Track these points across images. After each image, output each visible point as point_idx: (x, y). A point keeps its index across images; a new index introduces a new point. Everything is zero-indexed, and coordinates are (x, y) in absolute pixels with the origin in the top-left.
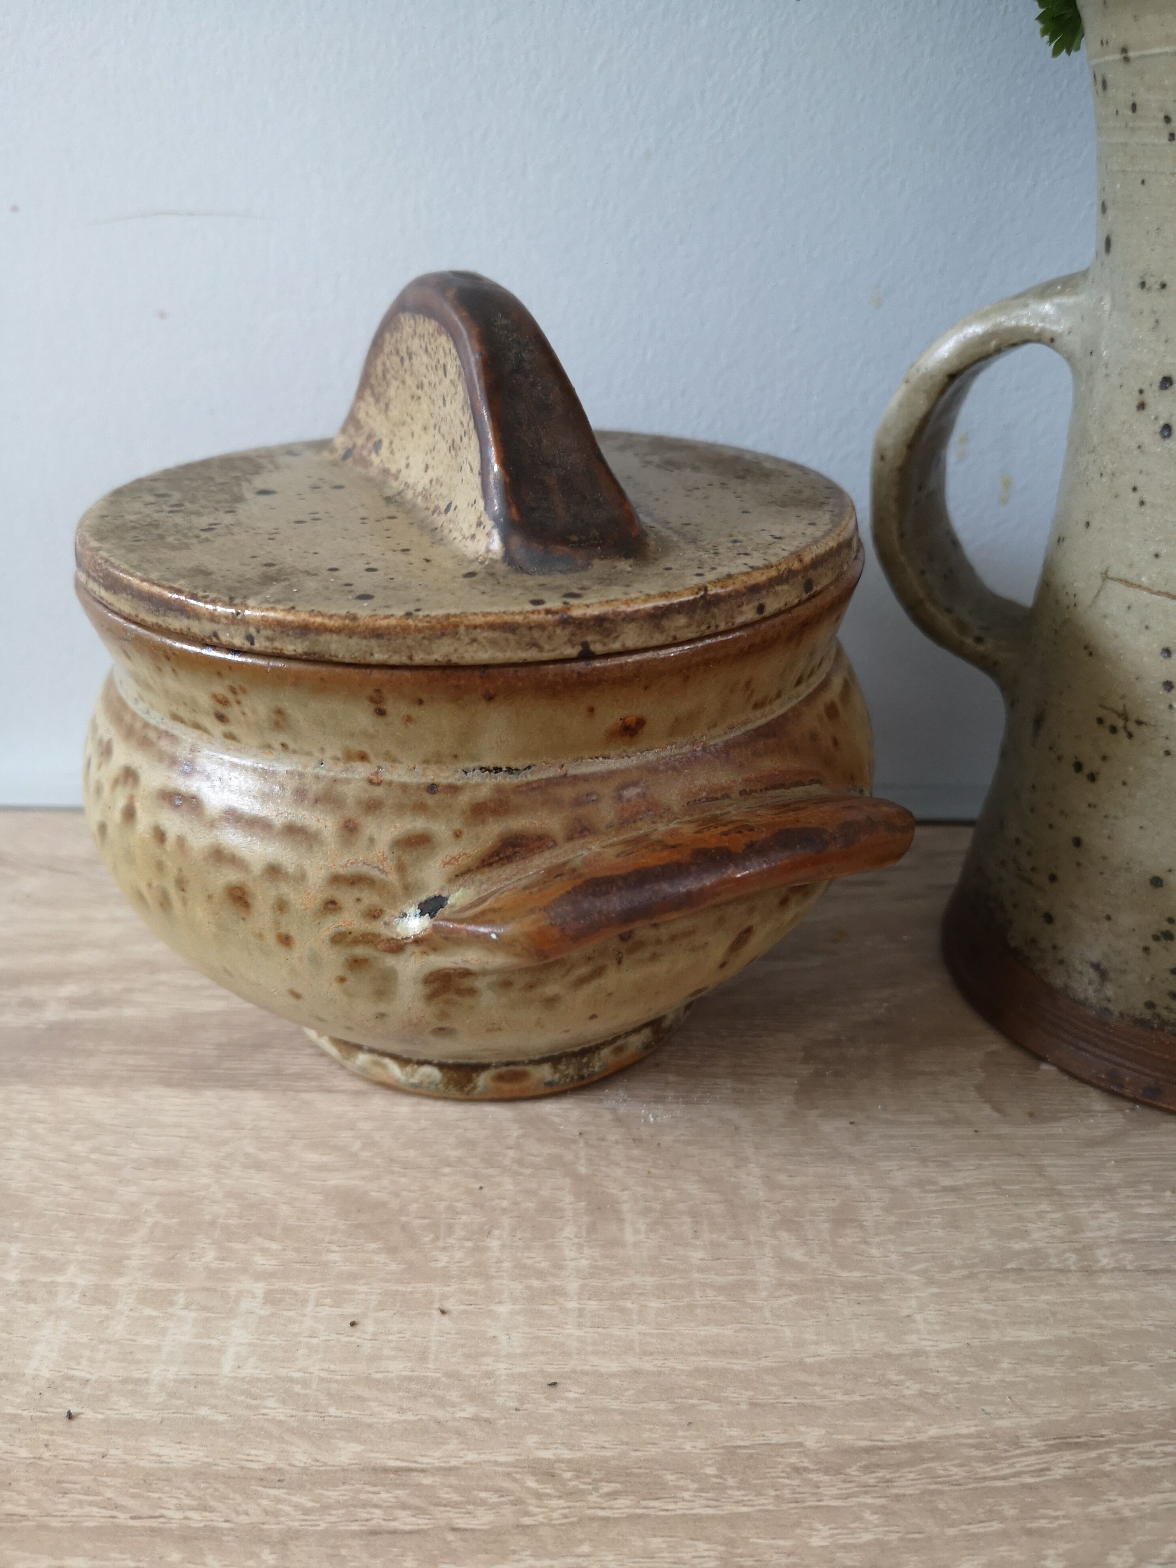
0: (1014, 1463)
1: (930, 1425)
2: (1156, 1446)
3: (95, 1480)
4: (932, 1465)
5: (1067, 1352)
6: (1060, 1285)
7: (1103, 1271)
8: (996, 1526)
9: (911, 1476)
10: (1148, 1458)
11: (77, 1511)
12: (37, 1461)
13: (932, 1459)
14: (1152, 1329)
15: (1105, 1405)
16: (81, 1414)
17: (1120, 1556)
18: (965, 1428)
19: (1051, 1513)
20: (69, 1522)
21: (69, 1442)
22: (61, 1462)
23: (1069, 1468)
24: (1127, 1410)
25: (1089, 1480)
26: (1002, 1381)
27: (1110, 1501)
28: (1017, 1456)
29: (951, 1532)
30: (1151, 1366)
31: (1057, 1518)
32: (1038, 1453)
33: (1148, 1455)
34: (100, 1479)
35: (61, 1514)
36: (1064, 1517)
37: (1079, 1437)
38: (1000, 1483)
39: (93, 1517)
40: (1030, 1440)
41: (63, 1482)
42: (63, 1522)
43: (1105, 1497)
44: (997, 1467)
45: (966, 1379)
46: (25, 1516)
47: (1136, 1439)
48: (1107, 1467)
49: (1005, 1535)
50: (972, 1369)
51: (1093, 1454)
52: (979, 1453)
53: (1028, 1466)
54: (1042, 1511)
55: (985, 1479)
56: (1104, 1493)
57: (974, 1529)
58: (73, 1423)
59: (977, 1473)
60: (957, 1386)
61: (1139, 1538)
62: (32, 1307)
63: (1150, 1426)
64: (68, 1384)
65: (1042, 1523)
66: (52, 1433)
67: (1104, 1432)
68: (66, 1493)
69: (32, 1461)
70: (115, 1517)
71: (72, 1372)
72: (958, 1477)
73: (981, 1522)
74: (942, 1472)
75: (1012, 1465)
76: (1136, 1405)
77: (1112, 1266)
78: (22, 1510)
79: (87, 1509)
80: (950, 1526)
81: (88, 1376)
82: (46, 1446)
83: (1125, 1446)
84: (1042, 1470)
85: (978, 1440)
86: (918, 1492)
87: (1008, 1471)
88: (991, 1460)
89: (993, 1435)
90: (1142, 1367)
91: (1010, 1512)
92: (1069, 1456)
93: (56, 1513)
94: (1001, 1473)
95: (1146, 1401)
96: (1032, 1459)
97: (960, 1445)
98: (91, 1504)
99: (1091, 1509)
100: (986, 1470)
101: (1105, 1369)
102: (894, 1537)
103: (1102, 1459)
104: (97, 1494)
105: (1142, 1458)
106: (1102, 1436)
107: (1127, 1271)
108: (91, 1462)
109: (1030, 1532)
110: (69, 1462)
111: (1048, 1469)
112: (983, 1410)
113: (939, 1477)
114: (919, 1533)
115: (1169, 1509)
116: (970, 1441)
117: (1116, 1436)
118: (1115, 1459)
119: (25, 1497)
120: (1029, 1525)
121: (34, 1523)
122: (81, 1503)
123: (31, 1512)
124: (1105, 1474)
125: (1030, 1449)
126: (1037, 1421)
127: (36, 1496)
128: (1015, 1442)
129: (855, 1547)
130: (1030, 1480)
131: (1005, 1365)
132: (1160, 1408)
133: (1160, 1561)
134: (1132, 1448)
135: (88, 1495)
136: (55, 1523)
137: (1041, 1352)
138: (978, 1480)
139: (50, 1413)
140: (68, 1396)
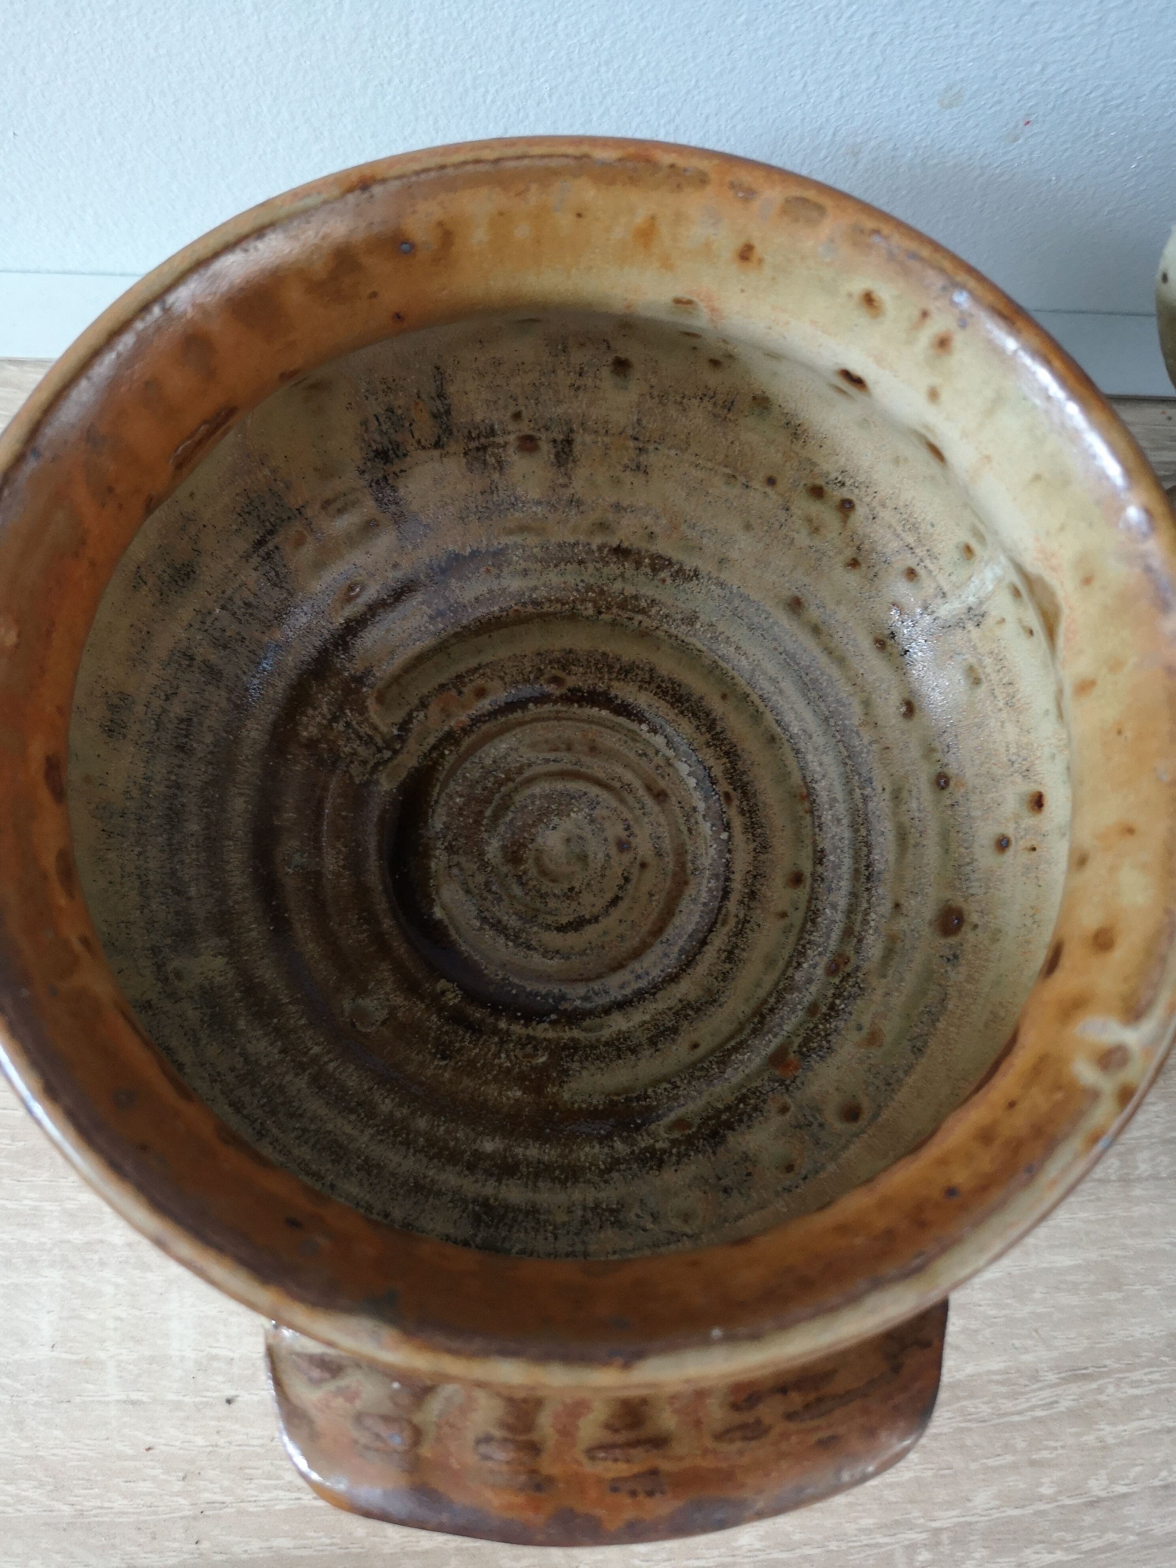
0: (1031, 1398)
1: (967, 1363)
2: (1146, 1374)
3: (272, 1464)
4: (965, 1403)
5: (1092, 1278)
6: (1099, 1199)
7: (1139, 1180)
8: (1009, 1458)
9: (949, 1415)
10: (1136, 1387)
11: (267, 1496)
12: (215, 1449)
13: (965, 1398)
14: (1168, 1247)
15: (1113, 1334)
16: (238, 1396)
17: (1097, 1480)
18: (996, 1364)
19: (1052, 1444)
20: (264, 1506)
21: (236, 1427)
22: (237, 1448)
23: (1074, 1400)
24: (1130, 1339)
25: (1086, 1411)
26: (1033, 1313)
27: (1100, 1430)
28: (1035, 1390)
29: (973, 1466)
30: (1159, 1290)
31: (1055, 1448)
32: (1051, 1386)
33: (1136, 1384)
34: (275, 1462)
35: (254, 1499)
36: (1063, 1447)
37: (1086, 1368)
38: (1017, 1418)
39: (281, 1500)
40: (1046, 1374)
41: (245, 1468)
42: (257, 1506)
43: (1097, 1427)
44: (1017, 1401)
45: (1004, 1312)
46: (223, 1503)
47: (1131, 1368)
48: (1103, 1398)
49: (1014, 1467)
50: (1009, 1301)
51: (1094, 1385)
52: (1004, 1389)
53: (1042, 1400)
54: (1045, 1443)
55: (1006, 1414)
56: (1097, 1423)
57: (991, 1462)
58: (233, 1406)
59: (1000, 1409)
60: (995, 1320)
61: (1114, 1464)
62: (150, 1276)
63: (1144, 1354)
64: (216, 1364)
65: (1045, 1454)
66: (219, 1419)
67: (1107, 1362)
68: (251, 1479)
69: (210, 1449)
70: (299, 1499)
71: (214, 1351)
72: (985, 1414)
73: (999, 1455)
74: (973, 1410)
75: (1028, 1400)
76: (1138, 1333)
77: (1147, 1174)
78: (218, 1498)
79: (274, 1494)
80: (974, 1461)
81: (231, 1355)
82: (218, 1432)
83: (1121, 1375)
84: (1052, 1403)
85: (1005, 1376)
86: (951, 1430)
87: (1025, 1406)
88: (1013, 1396)
89: (1018, 1371)
90: (1151, 1291)
91: (1021, 1444)
92: (1075, 1389)
93: (251, 1499)
94: (1019, 1408)
95: (1148, 1329)
96: (1046, 1393)
97: (990, 1381)
98: (276, 1488)
99: (1085, 1438)
100: (1007, 1405)
101: (1119, 1295)
102: (930, 1473)
103: (1100, 1390)
104: (278, 1478)
105: (1132, 1387)
106: (1105, 1366)
107: (1162, 1179)
108: (262, 1446)
109: (1033, 1463)
110: (245, 1448)
111: (1057, 1402)
112: (1013, 1345)
113: (970, 1414)
114: (949, 1469)
115: (1143, 1434)
116: (998, 1377)
117: (1117, 1366)
118: (1111, 1389)
119: (217, 1485)
120: (1034, 1457)
121: (233, 1510)
122: (267, 1488)
123: (228, 1499)
124: (1099, 1404)
125: (1046, 1383)
126: (1055, 1354)
127: (226, 1483)
128: (1035, 1377)
129: (898, 1484)
130: (1039, 1413)
131: (1037, 1296)
132: (1157, 1334)
133: (1127, 1481)
134: (1125, 1378)
135: (270, 1479)
136: (252, 1508)
137: (1069, 1278)
138: (1000, 1416)
139: (209, 1397)
140: (220, 1378)
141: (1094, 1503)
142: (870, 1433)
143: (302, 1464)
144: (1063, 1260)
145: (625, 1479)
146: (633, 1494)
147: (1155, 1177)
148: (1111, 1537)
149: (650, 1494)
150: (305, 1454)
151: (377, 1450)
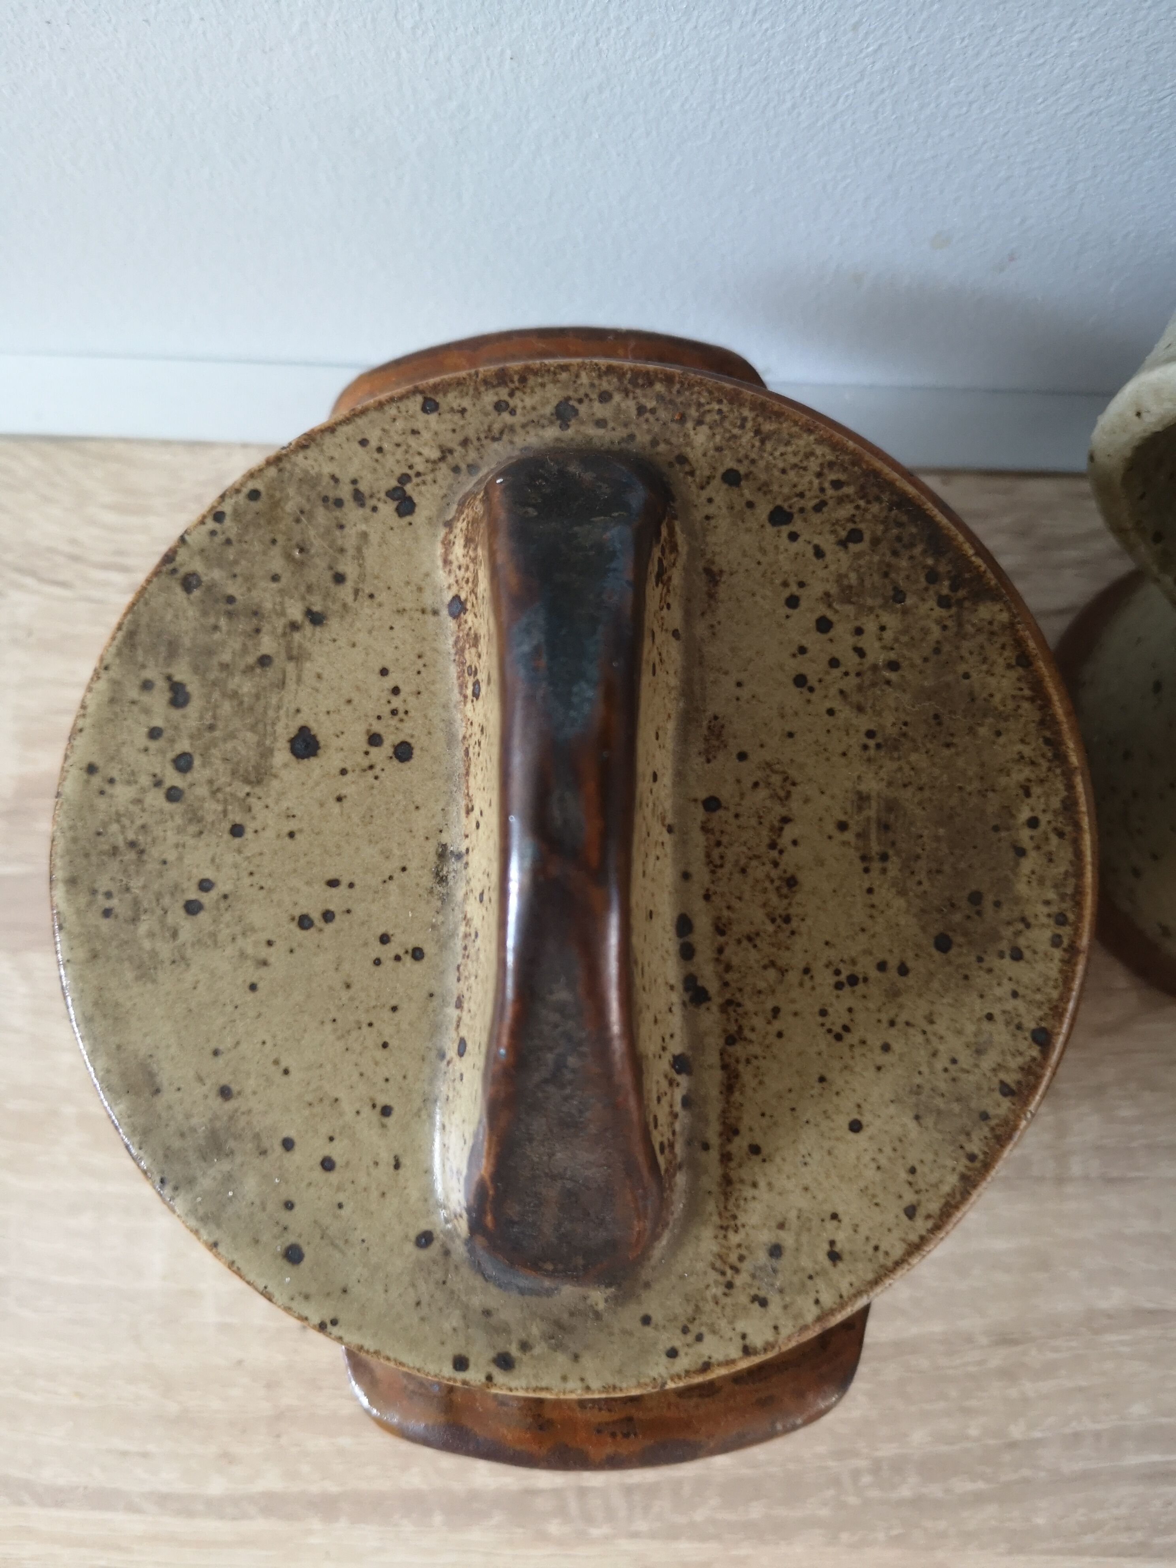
0: (964, 1356)
2: (1065, 1342)
5: (1024, 1260)
7: (1072, 1179)
8: (943, 1404)
10: (1056, 1352)
15: (1039, 1307)
17: (1017, 1426)
19: (981, 1394)
23: (1001, 1360)
24: (1053, 1312)
25: (1012, 1369)
26: (971, 1286)
27: (1022, 1385)
28: (968, 1350)
30: (1081, 1272)
32: (983, 1347)
33: (1055, 1349)
36: (989, 1398)
37: (1013, 1335)
40: (979, 1337)
43: (1020, 1383)
44: (953, 1358)
47: (1052, 1336)
48: (1026, 1359)
49: (947, 1412)
51: (1020, 1349)
52: (943, 1348)
53: (973, 1358)
54: (975, 1393)
55: (942, 1368)
56: (1020, 1380)
61: (1032, 1414)
63: (1065, 1325)
65: (974, 1403)
67: (1032, 1330)
73: (934, 1401)
75: (961, 1358)
76: (1060, 1307)
77: (1079, 1174)
83: (1043, 1342)
84: (982, 1361)
85: (943, 1337)
87: (958, 1362)
88: (949, 1354)
89: (955, 1333)
90: (1074, 1273)
92: (1003, 1350)
94: (954, 1364)
95: (1069, 1304)
96: (977, 1353)
97: (931, 1341)
99: (1009, 1391)
101: (1046, 1275)
103: (1025, 1353)
105: (1052, 1352)
106: (1030, 1333)
107: (1091, 1179)
131: (976, 1272)
132: (1077, 1309)
133: (1042, 1428)
134: (1046, 1344)
137: (1004, 1259)
141: (1013, 1445)
142: (800, 1395)
143: (365, 1401)
144: (1001, 1244)
145: (607, 1424)
146: (613, 1435)
147: (1086, 1178)
148: (1026, 1472)
149: (626, 1436)
150: (367, 1394)
151: (421, 1395)
